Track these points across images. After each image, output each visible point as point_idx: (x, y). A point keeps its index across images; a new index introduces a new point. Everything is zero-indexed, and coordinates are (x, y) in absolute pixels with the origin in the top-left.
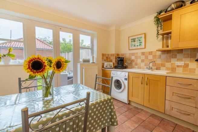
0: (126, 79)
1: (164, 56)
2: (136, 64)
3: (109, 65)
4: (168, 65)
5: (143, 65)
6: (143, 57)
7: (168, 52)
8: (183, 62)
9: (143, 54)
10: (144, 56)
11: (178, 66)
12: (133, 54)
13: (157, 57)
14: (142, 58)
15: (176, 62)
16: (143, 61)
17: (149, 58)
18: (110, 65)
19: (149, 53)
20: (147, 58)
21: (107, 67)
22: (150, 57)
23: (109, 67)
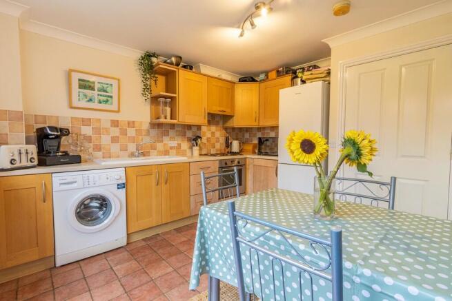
0: (120, 186)
1: (154, 132)
2: (98, 148)
3: (24, 157)
4: (160, 146)
5: (115, 148)
6: (115, 132)
7: (160, 125)
8: (176, 142)
9: (115, 123)
10: (117, 129)
11: (171, 148)
12: (87, 122)
13: (144, 133)
14: (112, 135)
15: (170, 142)
16: (115, 140)
17: (129, 135)
18: (30, 156)
19: (129, 124)
20: (124, 133)
21: (18, 165)
22: (131, 132)
23: (24, 163)
